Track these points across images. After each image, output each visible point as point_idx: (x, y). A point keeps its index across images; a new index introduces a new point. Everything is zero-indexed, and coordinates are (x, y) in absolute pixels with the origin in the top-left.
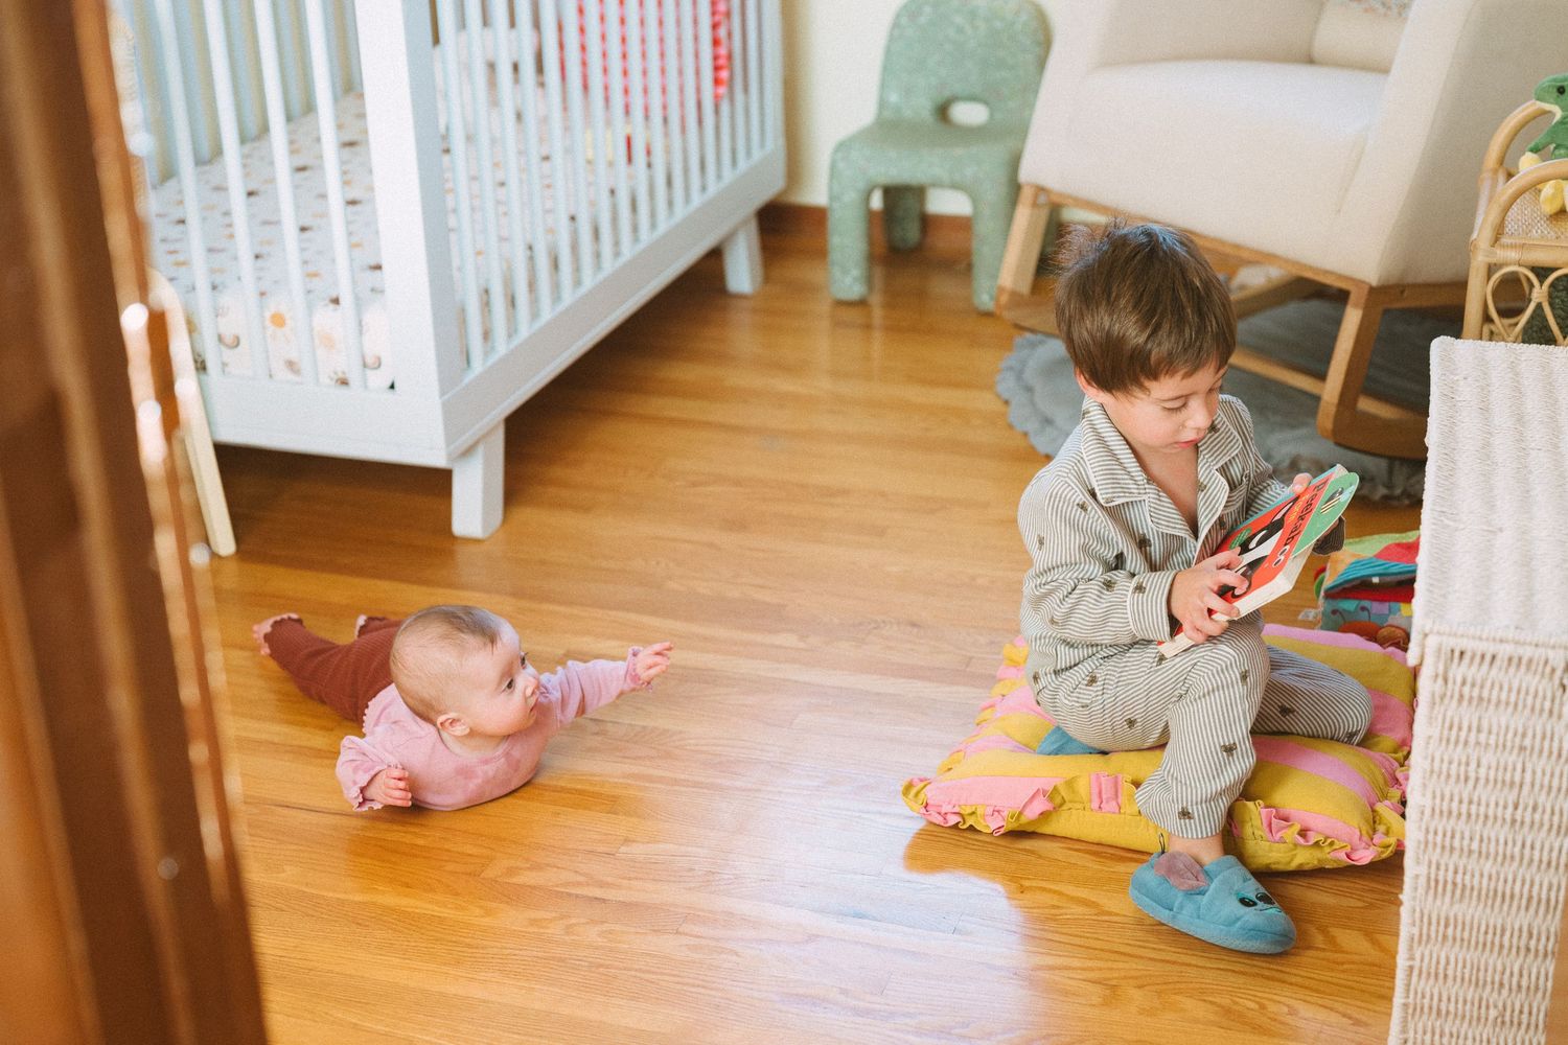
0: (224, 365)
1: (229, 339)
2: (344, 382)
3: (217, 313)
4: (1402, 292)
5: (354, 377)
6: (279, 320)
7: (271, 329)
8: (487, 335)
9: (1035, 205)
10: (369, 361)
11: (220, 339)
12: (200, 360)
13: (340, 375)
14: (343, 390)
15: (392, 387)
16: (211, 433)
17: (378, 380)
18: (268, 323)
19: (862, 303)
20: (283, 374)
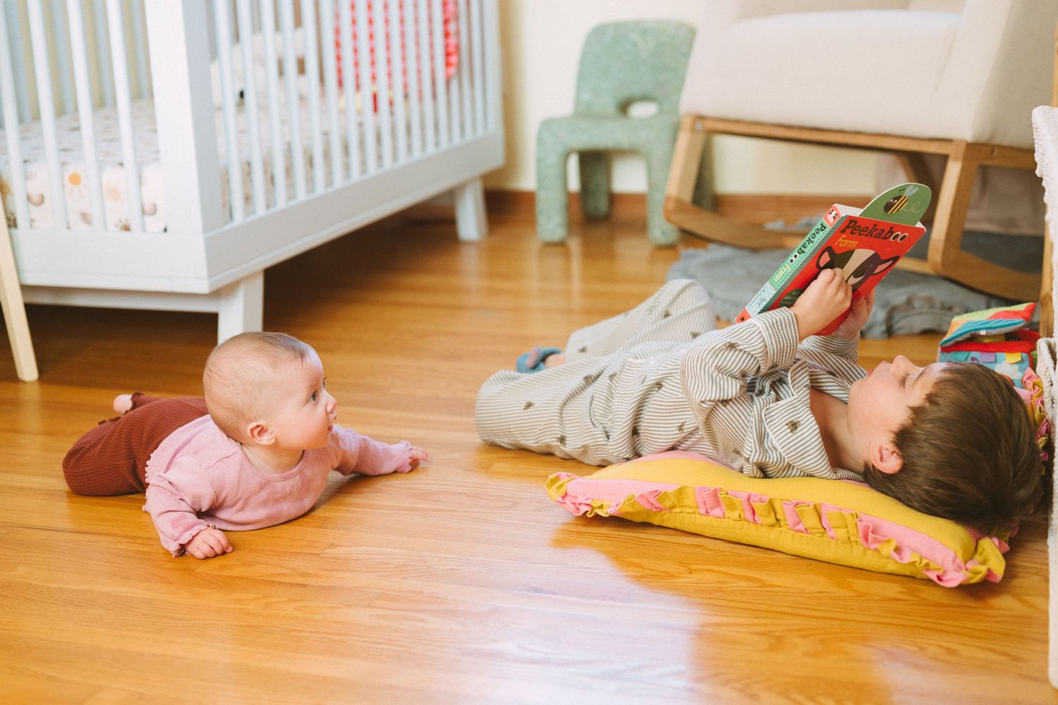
0: (32, 221)
1: (35, 198)
2: (127, 229)
3: (27, 177)
4: (992, 152)
5: (135, 226)
6: (75, 179)
7: (69, 186)
8: (248, 199)
9: (693, 130)
10: (148, 208)
11: (29, 198)
12: (12, 218)
13: (124, 222)
14: (126, 234)
15: (165, 230)
16: (19, 278)
17: (154, 224)
18: (66, 182)
19: (561, 244)
20: (79, 225)
